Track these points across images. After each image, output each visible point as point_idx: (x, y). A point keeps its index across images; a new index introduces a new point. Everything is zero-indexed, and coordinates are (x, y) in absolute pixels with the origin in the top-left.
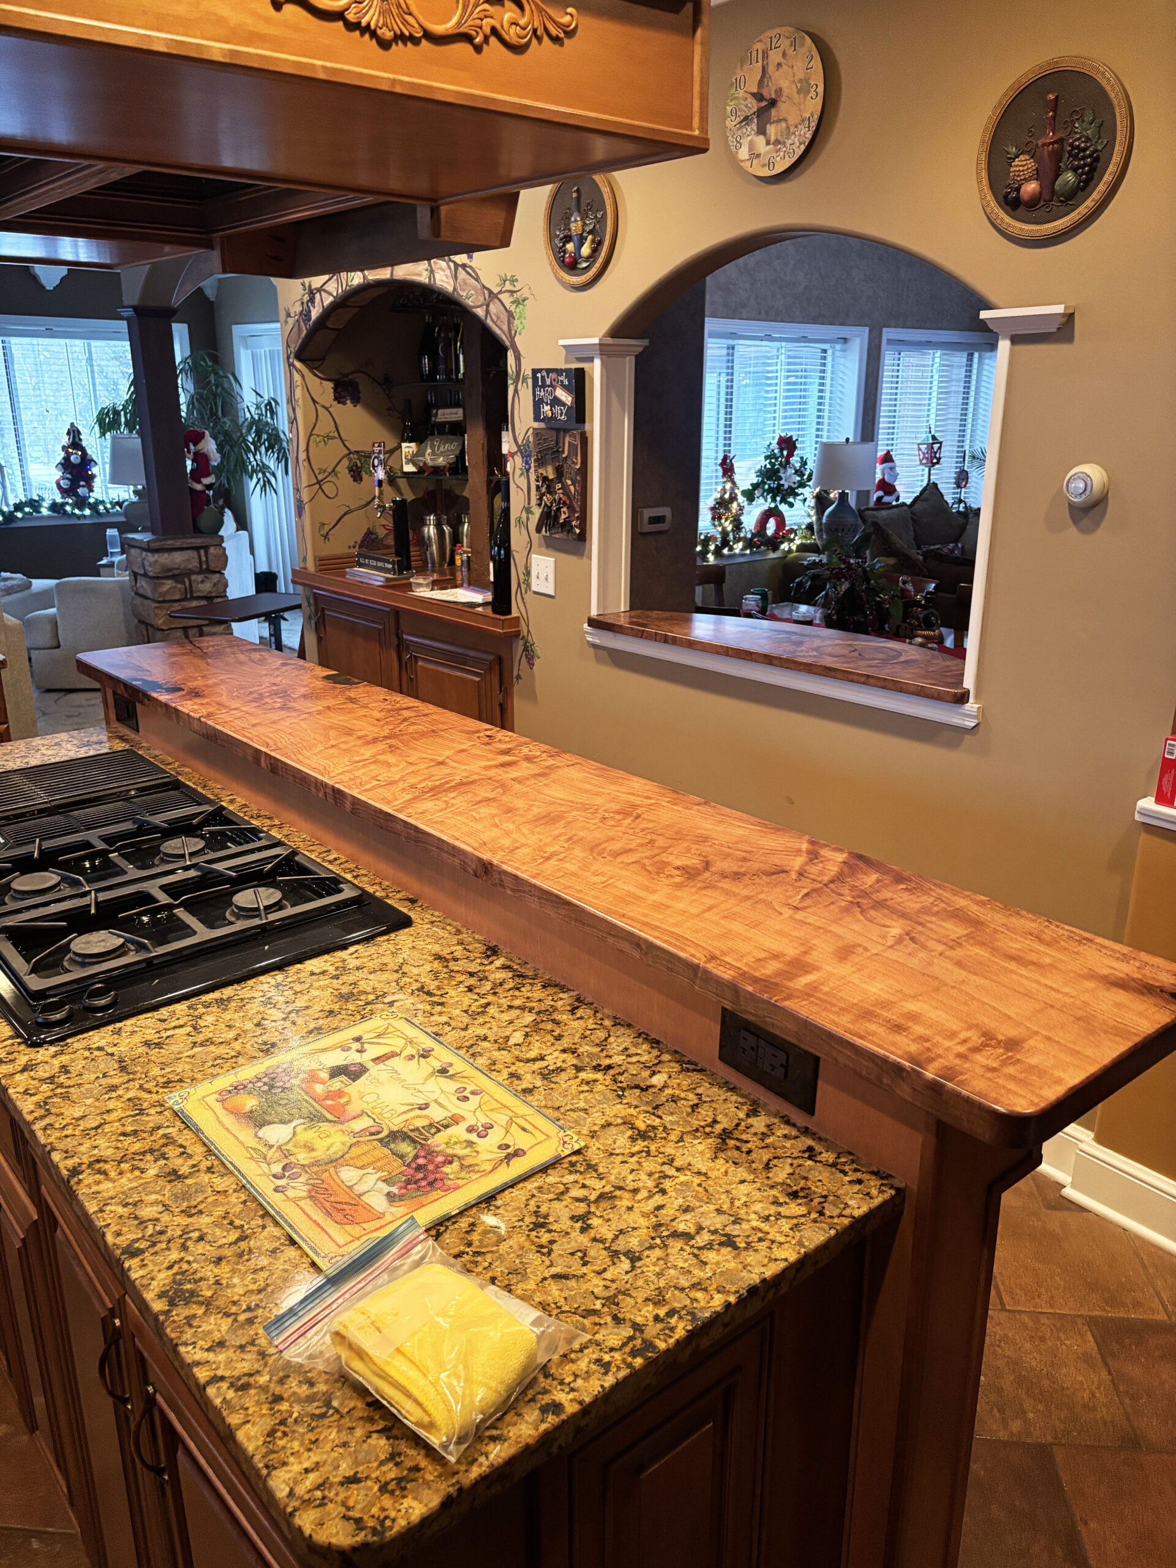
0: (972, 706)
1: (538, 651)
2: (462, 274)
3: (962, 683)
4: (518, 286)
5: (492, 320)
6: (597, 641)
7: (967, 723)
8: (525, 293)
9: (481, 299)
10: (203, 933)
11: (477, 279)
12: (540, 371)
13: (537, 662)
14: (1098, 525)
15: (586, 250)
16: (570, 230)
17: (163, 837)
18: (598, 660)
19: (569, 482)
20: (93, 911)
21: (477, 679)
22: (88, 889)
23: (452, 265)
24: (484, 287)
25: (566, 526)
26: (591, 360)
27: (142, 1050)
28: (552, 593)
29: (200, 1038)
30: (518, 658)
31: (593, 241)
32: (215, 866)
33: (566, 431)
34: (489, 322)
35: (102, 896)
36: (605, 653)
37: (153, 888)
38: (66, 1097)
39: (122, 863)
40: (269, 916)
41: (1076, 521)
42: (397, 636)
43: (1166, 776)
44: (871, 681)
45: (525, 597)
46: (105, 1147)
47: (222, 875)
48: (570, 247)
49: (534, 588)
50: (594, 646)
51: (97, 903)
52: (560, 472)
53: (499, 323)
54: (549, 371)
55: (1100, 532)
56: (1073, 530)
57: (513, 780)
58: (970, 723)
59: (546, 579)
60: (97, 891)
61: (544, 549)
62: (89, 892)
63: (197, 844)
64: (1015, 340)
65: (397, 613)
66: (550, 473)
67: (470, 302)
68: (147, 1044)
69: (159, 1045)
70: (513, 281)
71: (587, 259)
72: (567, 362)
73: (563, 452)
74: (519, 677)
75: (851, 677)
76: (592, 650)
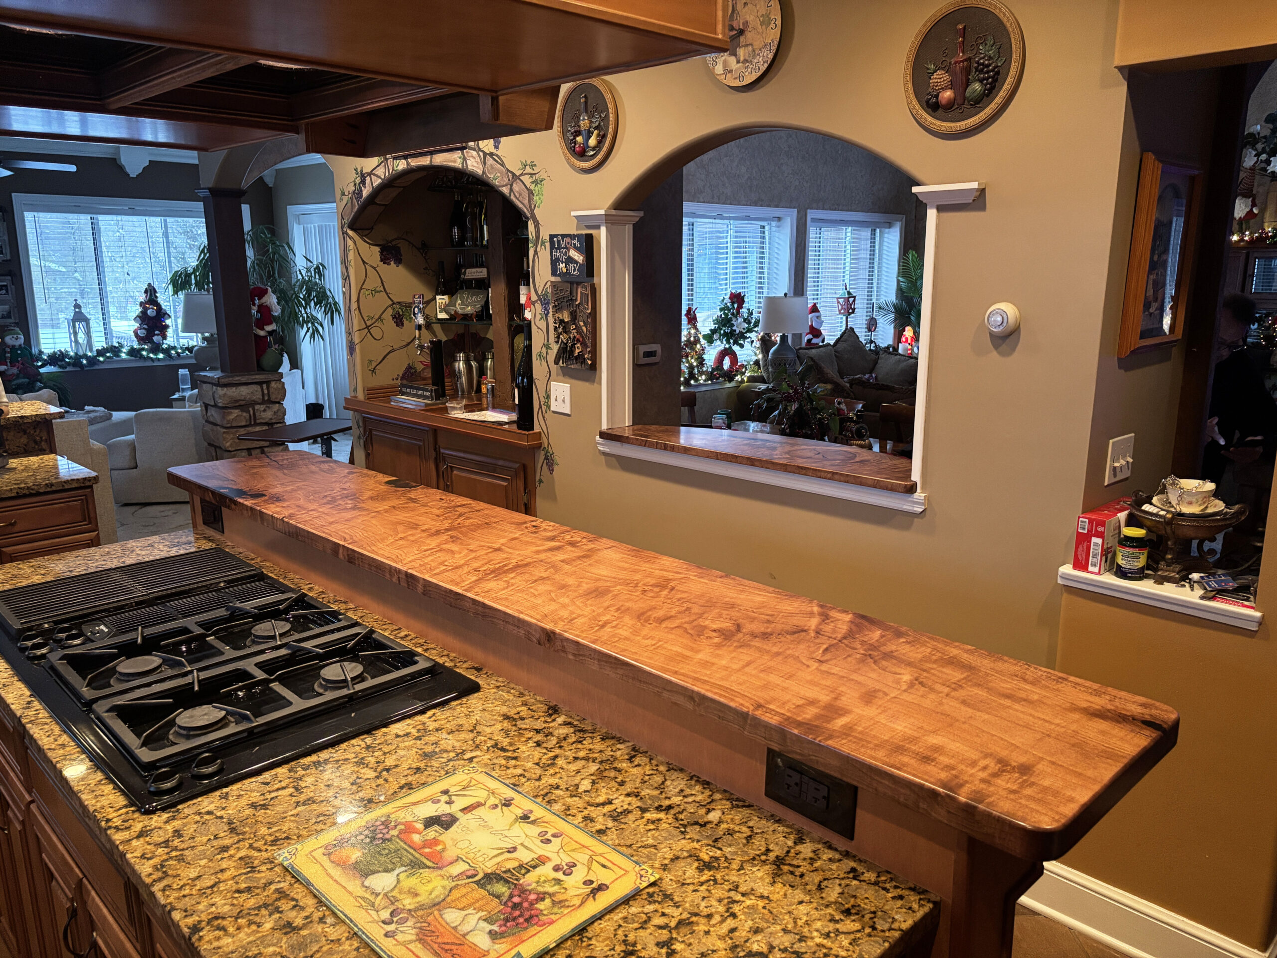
0: (919, 495)
1: (557, 459)
2: (490, 161)
3: (910, 476)
4: (536, 170)
5: (515, 196)
6: (607, 450)
7: (916, 509)
8: (543, 175)
9: (506, 180)
10: (298, 704)
11: (503, 165)
12: (556, 236)
13: (556, 468)
14: (1013, 349)
15: (592, 142)
16: (579, 126)
17: (254, 621)
18: (609, 465)
19: (582, 324)
20: (196, 688)
21: (505, 484)
22: (189, 669)
23: (481, 154)
24: (508, 170)
25: (580, 359)
26: (598, 227)
27: (249, 811)
28: (568, 411)
29: (302, 798)
30: (540, 465)
31: (598, 135)
32: (303, 645)
33: (578, 284)
34: (512, 197)
35: (204, 675)
36: (614, 459)
37: (249, 666)
38: (181, 859)
39: (218, 644)
40: (355, 686)
41: (996, 347)
42: (435, 450)
43: (1081, 546)
44: (836, 477)
45: (546, 415)
46: (221, 904)
47: (310, 652)
48: (579, 139)
49: (553, 408)
50: (605, 454)
51: (199, 681)
52: (574, 316)
53: (521, 199)
54: (563, 236)
55: (1016, 354)
56: (995, 353)
57: (562, 561)
58: (919, 509)
59: (564, 401)
60: (199, 670)
61: (561, 378)
62: (191, 672)
63: (283, 626)
64: (940, 209)
65: (435, 431)
66: (566, 317)
67: (497, 183)
68: (253, 806)
69: (264, 807)
70: (532, 166)
71: (594, 148)
72: (577, 229)
73: (576, 300)
74: (541, 481)
75: (819, 474)
76: (603, 457)
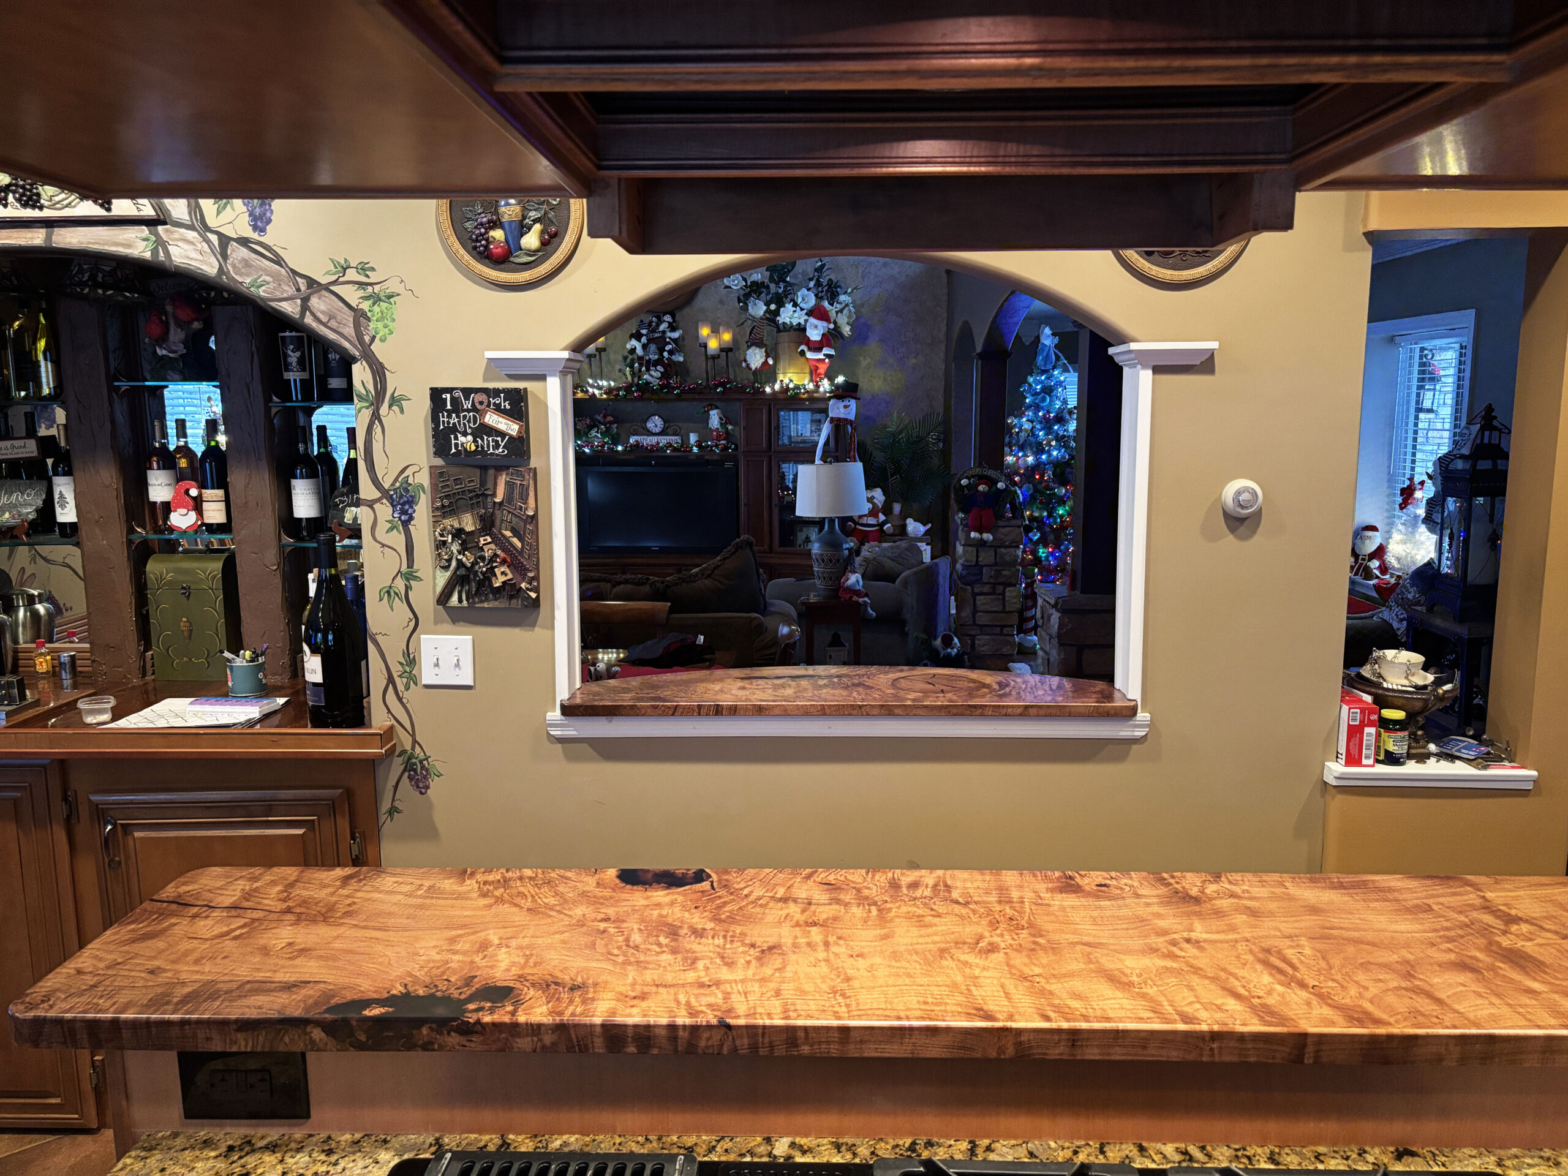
0: (1142, 716)
1: (436, 762)
2: (238, 253)
4: (374, 277)
5: (317, 319)
6: (571, 733)
7: (1136, 734)
8: (393, 286)
9: (290, 291)
11: (279, 261)
12: (449, 390)
13: (434, 783)
14: (1254, 532)
15: (531, 240)
16: (496, 213)
18: (570, 757)
19: (508, 533)
21: (300, 831)
23: (214, 238)
24: (294, 272)
25: (510, 590)
26: (542, 378)
28: (470, 682)
30: (392, 782)
31: (542, 232)
33: (500, 468)
34: (308, 320)
41: (1232, 530)
43: (1353, 740)
45: (406, 695)
48: (498, 234)
49: (428, 676)
50: (561, 740)
52: (487, 525)
53: (333, 324)
54: (467, 392)
55: (1257, 537)
56: (1231, 537)
58: (1140, 733)
59: (457, 665)
61: (449, 626)
64: (1157, 370)
66: (469, 523)
67: (262, 292)
70: (363, 269)
71: (530, 253)
73: (494, 495)
74: (393, 811)
76: (559, 746)
